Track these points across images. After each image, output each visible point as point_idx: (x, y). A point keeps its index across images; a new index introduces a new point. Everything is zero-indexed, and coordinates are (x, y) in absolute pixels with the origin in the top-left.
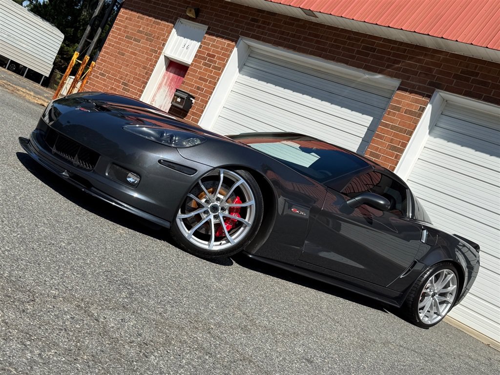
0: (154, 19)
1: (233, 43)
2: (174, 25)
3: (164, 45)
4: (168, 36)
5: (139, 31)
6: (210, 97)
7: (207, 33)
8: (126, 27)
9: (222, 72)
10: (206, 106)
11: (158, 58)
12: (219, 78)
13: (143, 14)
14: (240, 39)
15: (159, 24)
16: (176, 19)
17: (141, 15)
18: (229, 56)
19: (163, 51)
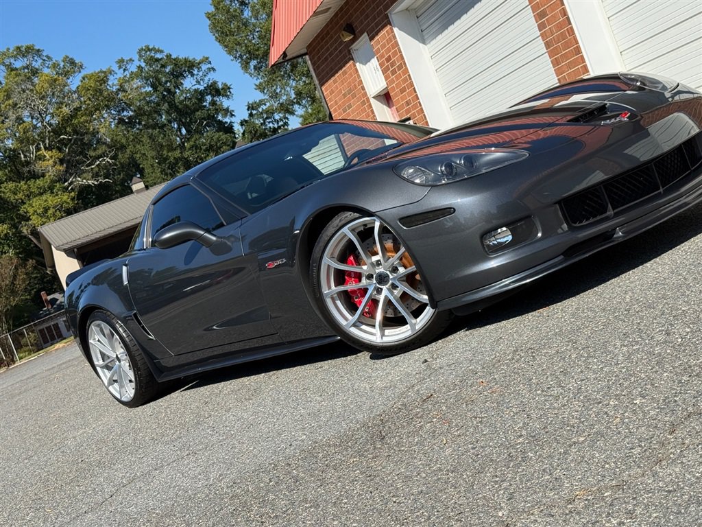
0: (340, 72)
1: (389, 27)
2: (353, 59)
3: (363, 88)
4: (359, 76)
5: (345, 95)
6: (419, 102)
7: (371, 39)
8: (336, 103)
9: (405, 66)
10: (424, 115)
11: (370, 106)
12: (409, 75)
13: (333, 75)
14: (389, 15)
15: (345, 73)
16: (349, 51)
17: (333, 79)
18: (397, 44)
19: (369, 96)
